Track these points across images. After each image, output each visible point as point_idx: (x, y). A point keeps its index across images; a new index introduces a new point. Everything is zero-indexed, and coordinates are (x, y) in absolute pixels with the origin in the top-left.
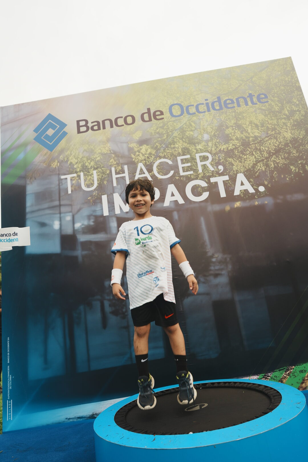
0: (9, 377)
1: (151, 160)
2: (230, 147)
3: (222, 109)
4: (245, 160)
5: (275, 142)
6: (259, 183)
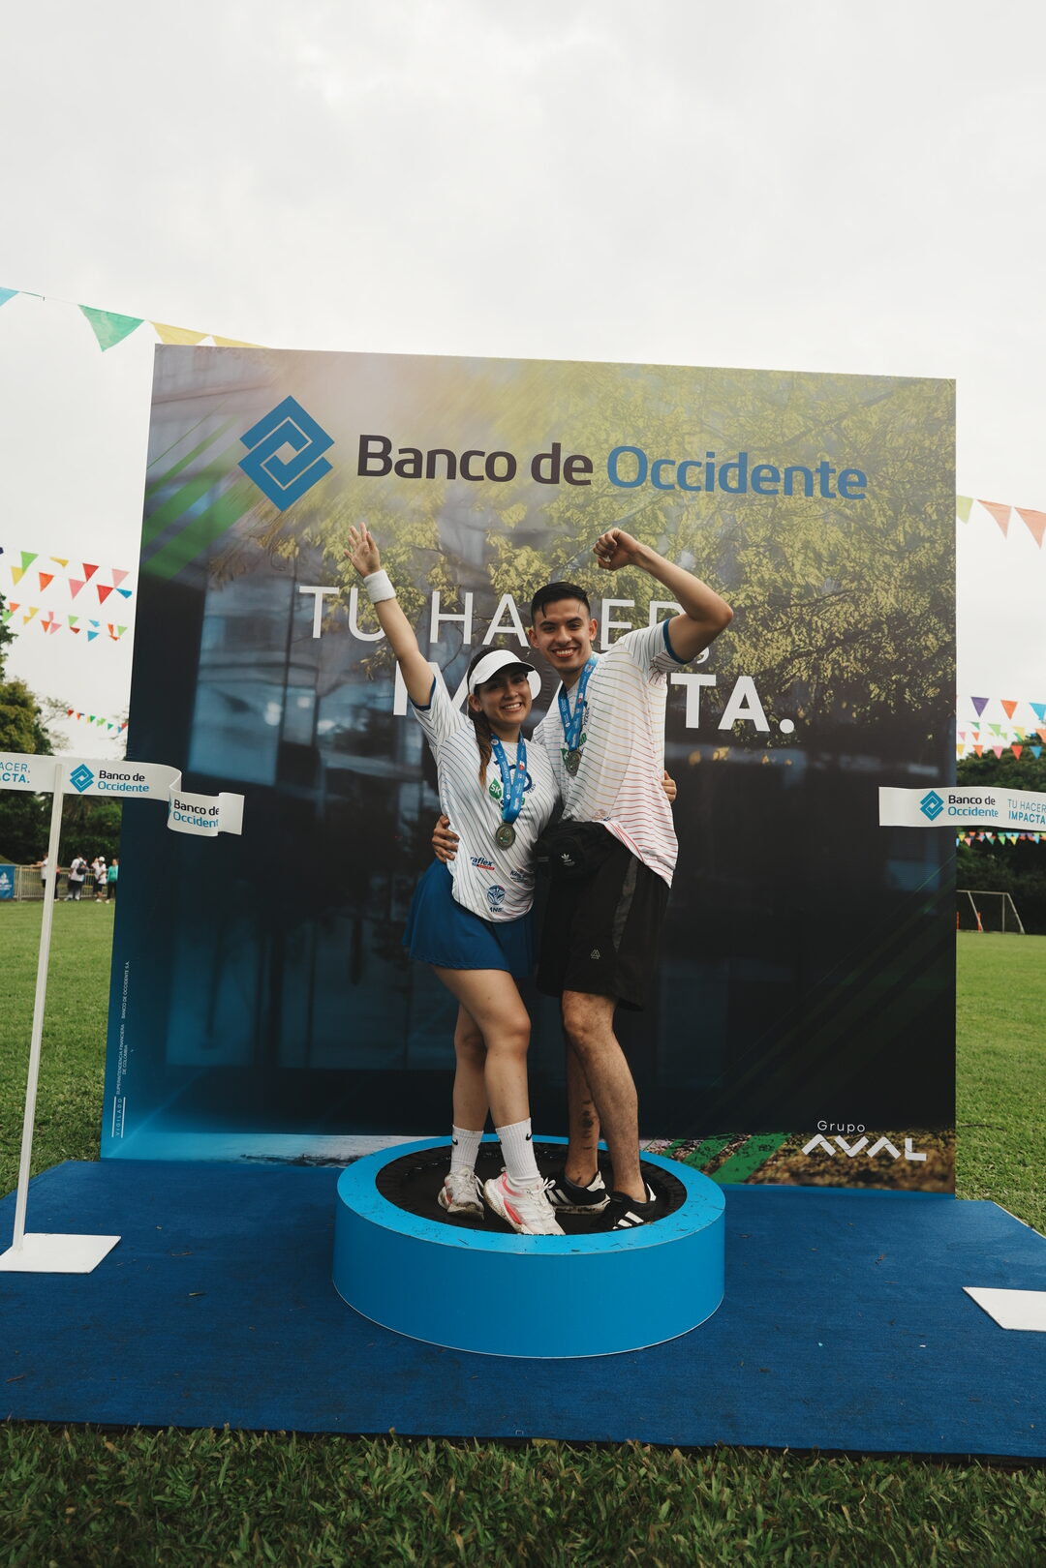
0: (123, 1048)
2: (738, 600)
3: (745, 492)
4: (767, 645)
5: (851, 613)
6: (783, 711)
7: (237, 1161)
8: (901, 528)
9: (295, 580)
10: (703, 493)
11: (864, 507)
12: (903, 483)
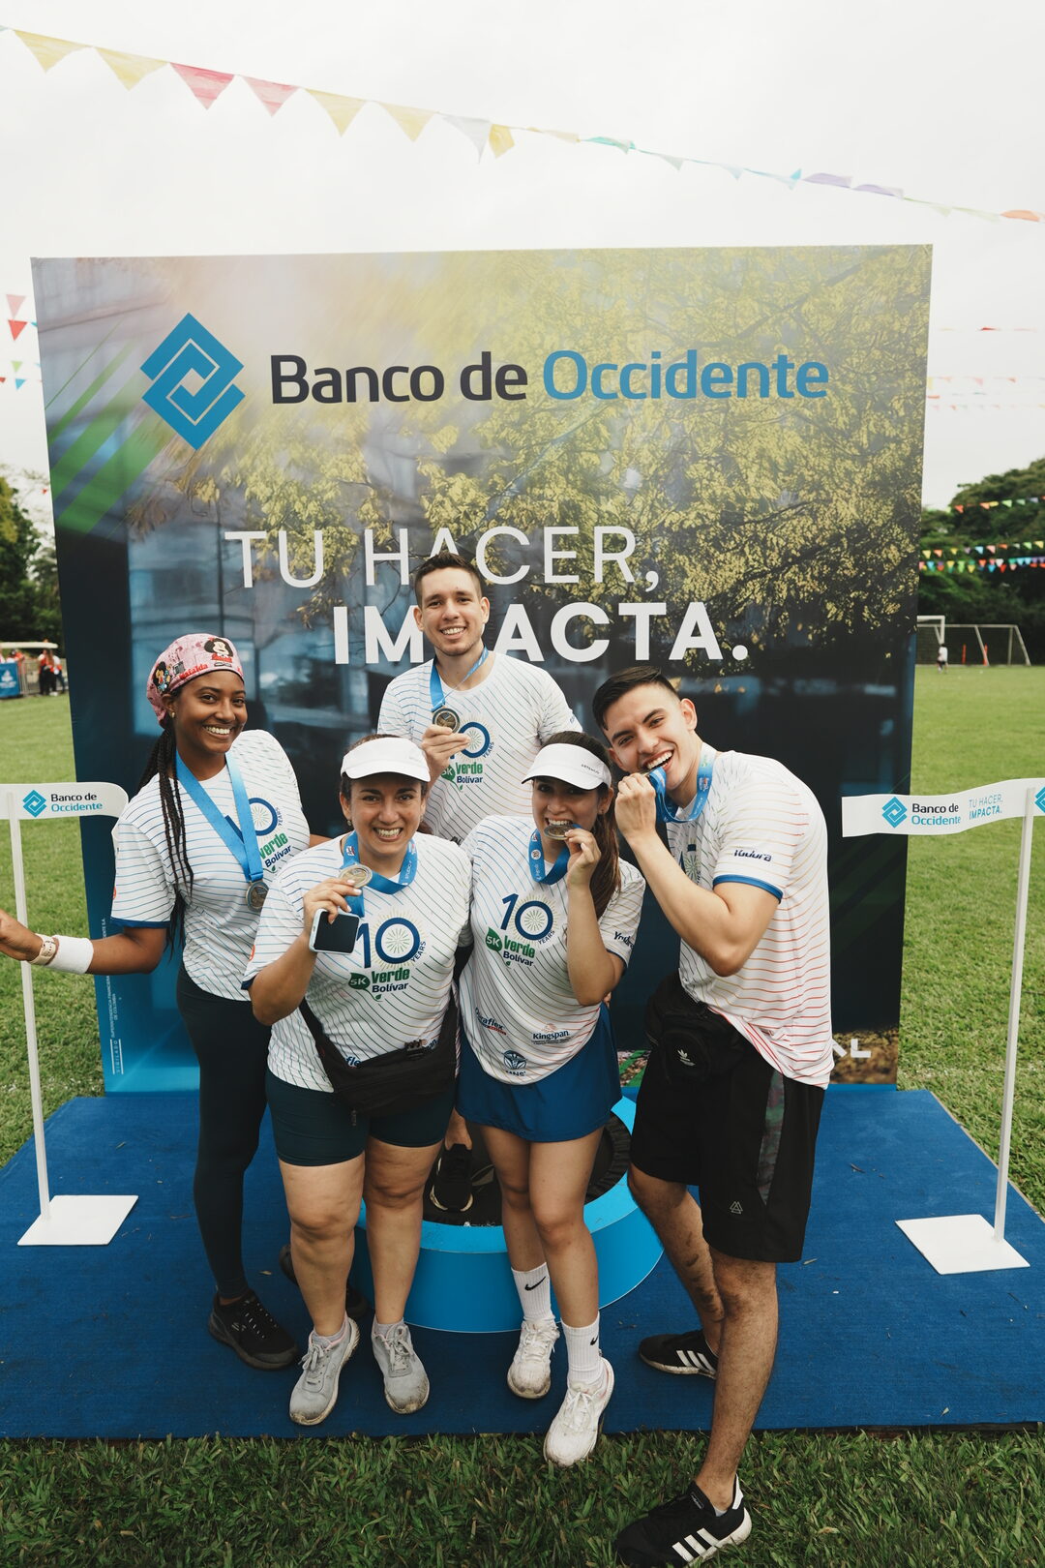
0: (111, 997)
1: (473, 523)
2: (688, 519)
3: (694, 396)
4: (719, 567)
5: (808, 527)
6: (736, 637)
8: (864, 428)
9: (219, 525)
10: (648, 400)
11: (824, 407)
12: (868, 375)
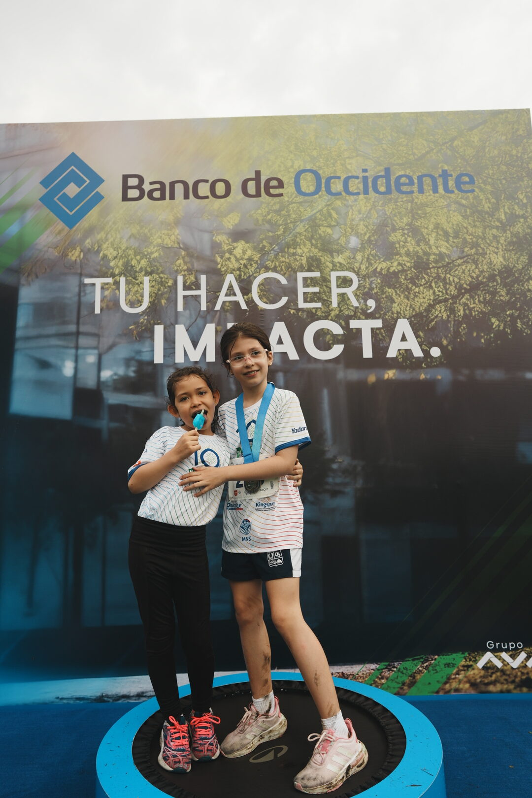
1: (250, 271)
2: (393, 267)
3: (391, 194)
4: (416, 296)
5: (473, 270)
6: (432, 341)
7: (53, 702)
8: (502, 210)
9: (81, 275)
10: (361, 196)
11: (474, 198)
12: (500, 180)
